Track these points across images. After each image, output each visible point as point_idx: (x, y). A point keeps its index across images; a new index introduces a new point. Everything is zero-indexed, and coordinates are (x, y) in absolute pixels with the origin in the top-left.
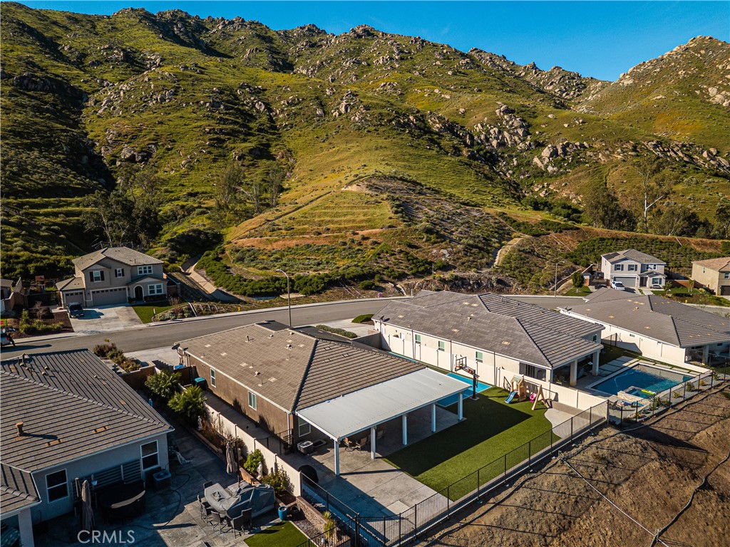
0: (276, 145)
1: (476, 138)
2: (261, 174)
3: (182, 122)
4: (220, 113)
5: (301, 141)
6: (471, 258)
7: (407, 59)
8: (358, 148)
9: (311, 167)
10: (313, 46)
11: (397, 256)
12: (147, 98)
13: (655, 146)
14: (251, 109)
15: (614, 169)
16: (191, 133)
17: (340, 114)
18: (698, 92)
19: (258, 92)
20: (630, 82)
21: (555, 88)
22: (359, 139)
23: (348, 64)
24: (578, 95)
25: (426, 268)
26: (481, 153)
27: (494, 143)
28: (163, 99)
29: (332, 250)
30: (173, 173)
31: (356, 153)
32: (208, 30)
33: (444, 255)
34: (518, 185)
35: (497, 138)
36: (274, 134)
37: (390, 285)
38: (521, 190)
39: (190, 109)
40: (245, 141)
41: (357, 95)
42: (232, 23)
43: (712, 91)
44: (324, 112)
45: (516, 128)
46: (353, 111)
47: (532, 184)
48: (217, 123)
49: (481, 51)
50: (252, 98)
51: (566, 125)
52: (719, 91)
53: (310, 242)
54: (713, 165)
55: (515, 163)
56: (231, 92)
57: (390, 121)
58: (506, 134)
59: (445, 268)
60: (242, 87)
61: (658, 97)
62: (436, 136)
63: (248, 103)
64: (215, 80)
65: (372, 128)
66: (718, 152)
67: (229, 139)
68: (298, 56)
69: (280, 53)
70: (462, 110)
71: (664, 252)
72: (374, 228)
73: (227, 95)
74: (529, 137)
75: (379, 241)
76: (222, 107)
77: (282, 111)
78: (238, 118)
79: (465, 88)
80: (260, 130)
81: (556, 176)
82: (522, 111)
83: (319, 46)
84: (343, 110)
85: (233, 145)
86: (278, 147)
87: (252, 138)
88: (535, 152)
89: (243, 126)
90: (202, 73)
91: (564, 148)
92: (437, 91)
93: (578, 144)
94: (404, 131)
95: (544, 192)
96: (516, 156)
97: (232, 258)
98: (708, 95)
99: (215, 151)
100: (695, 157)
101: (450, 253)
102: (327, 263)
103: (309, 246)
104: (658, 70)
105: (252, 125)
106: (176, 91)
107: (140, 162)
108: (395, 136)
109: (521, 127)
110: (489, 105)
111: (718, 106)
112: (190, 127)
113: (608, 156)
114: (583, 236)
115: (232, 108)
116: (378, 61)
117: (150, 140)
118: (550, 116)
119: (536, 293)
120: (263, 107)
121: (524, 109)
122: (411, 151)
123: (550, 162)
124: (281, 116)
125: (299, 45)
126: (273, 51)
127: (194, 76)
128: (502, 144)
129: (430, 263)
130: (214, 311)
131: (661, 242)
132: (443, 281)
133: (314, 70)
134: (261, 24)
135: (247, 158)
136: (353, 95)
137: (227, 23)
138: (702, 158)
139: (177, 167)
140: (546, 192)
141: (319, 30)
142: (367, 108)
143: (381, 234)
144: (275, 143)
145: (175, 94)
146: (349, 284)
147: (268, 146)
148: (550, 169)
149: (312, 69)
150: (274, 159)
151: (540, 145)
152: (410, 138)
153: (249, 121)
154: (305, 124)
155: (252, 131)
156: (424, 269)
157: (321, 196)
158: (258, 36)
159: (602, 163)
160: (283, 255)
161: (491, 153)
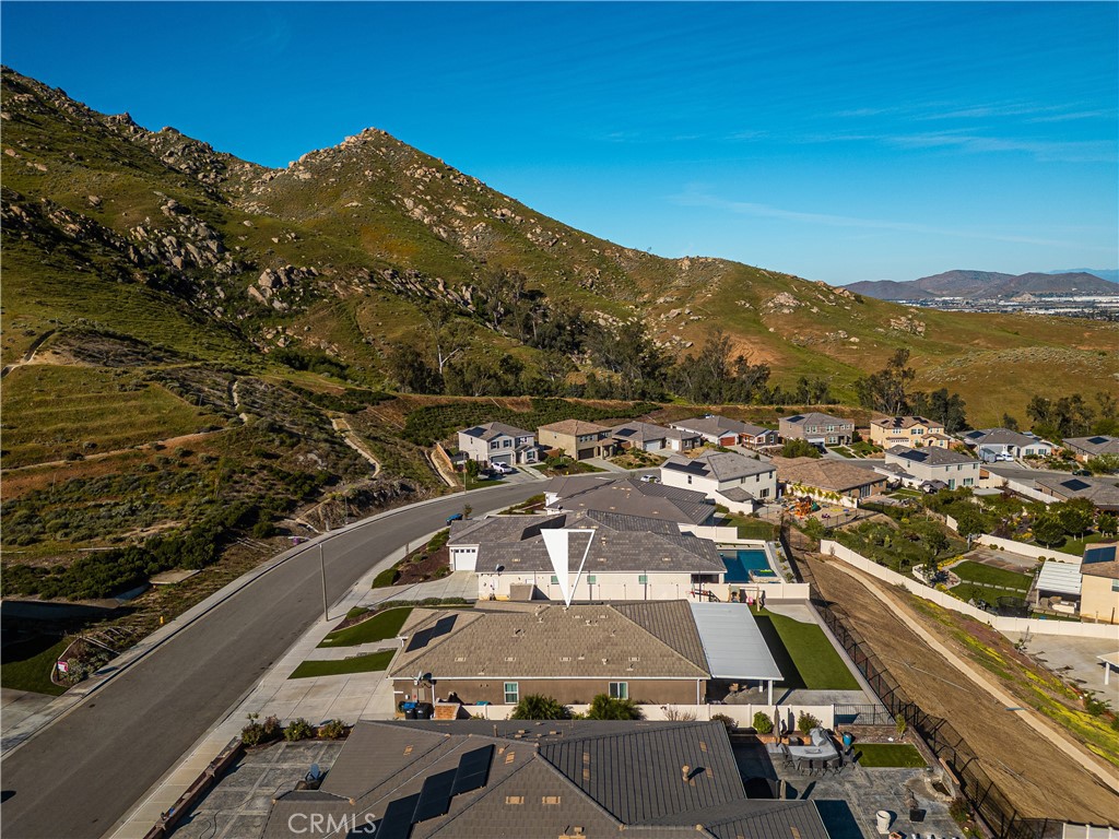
1: (143, 251)
6: (347, 460)
13: (393, 277)
15: (360, 307)
18: (394, 202)
21: (178, 162)
24: (223, 180)
25: (310, 486)
27: (177, 261)
33: (316, 462)
34: (239, 329)
35: (178, 254)
37: (288, 522)
38: (247, 337)
43: (409, 203)
45: (204, 239)
47: (259, 328)
51: (276, 240)
52: (416, 205)
53: (76, 475)
55: (222, 295)
58: (190, 247)
59: (332, 481)
61: (354, 204)
62: (76, 246)
70: (93, 199)
72: (184, 433)
74: (227, 254)
75: (213, 454)
81: (290, 317)
82: (201, 211)
88: (246, 279)
91: (289, 273)
95: (282, 340)
96: (218, 284)
98: (405, 207)
100: (433, 290)
103: (80, 482)
104: (339, 165)
109: (212, 237)
110: (143, 196)
111: (420, 223)
113: (345, 288)
118: (245, 223)
119: (442, 493)
121: (200, 207)
123: (274, 294)
128: (188, 263)
129: (310, 477)
130: (131, 636)
131: (482, 405)
132: (346, 500)
140: (285, 340)
146: (239, 535)
148: (278, 305)
152: (39, 250)
159: (343, 297)
161: (179, 278)
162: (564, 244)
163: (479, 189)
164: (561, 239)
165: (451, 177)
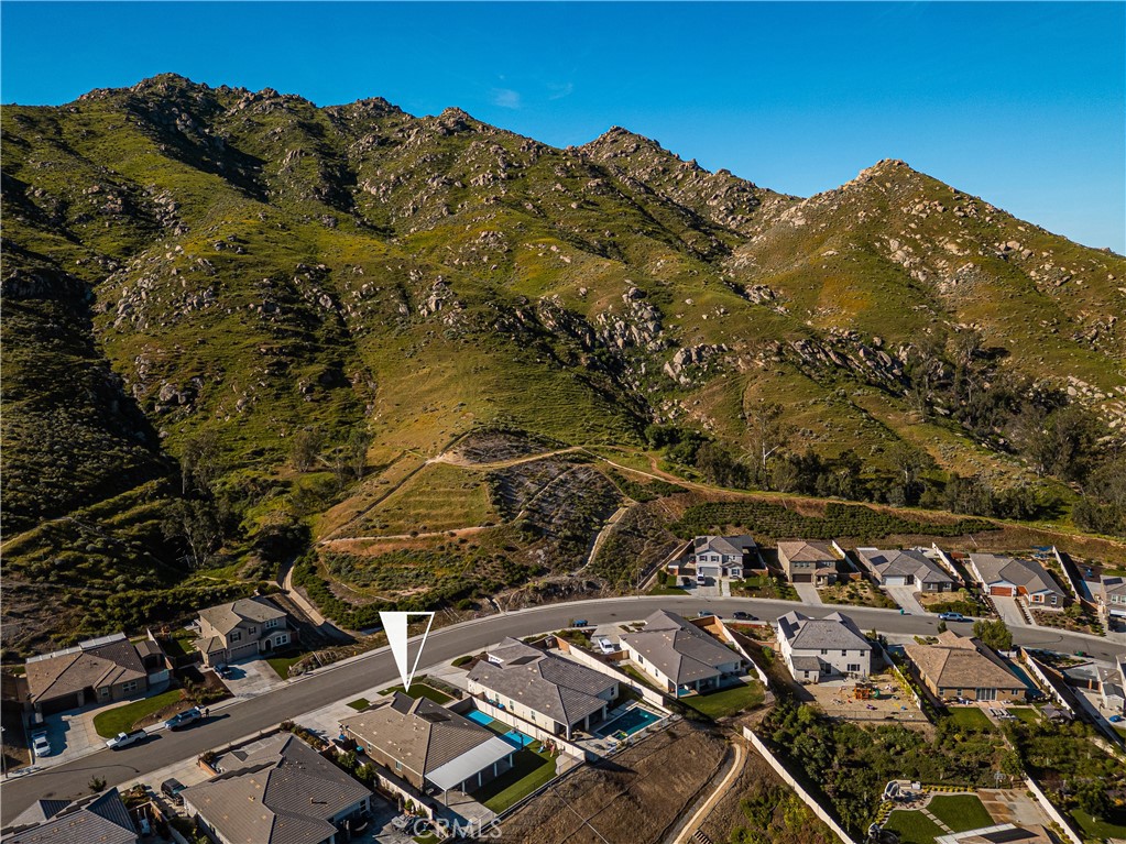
0: (351, 363)
1: (598, 335)
2: (337, 411)
3: (229, 339)
4: (276, 321)
5: (380, 356)
6: (566, 557)
7: (517, 177)
8: (454, 372)
9: (397, 399)
10: (384, 142)
11: (494, 564)
12: (178, 301)
13: (804, 347)
14: (314, 306)
15: (753, 381)
16: (244, 356)
17: (430, 312)
18: (878, 244)
19: (321, 276)
20: (802, 222)
21: (720, 204)
22: (455, 355)
23: (435, 183)
24: (747, 221)
25: (521, 575)
26: (604, 358)
27: (620, 342)
28: (200, 303)
29: (430, 557)
30: (227, 419)
31: (451, 379)
32: (223, 109)
33: (540, 556)
34: (645, 401)
35: (623, 336)
36: (347, 344)
37: (487, 600)
38: (649, 407)
39: (237, 317)
40: (311, 361)
41: (450, 283)
42: (259, 98)
43: (894, 244)
44: (409, 309)
45: (646, 321)
46: (445, 309)
47: (661, 400)
48: (274, 339)
49: (625, 132)
50: (315, 290)
51: (705, 317)
52: (900, 248)
53: (407, 546)
54: (869, 368)
55: (643, 371)
56: (286, 281)
57: (492, 324)
58: (634, 329)
59: (541, 572)
60: (299, 272)
61: (830, 253)
62: (549, 339)
63: (310, 298)
64: (264, 264)
65: (469, 337)
66: (883, 342)
67: (292, 361)
68: (363, 160)
69: (335, 154)
70: (583, 290)
71: (768, 518)
72: (472, 526)
73: (283, 288)
74: (661, 332)
75: (477, 544)
76: (278, 310)
77: (355, 308)
78: (298, 325)
79: (593, 231)
80: (329, 341)
81: (689, 390)
82: (655, 294)
83: (392, 143)
84: (433, 307)
85: (297, 371)
86: (353, 365)
87: (320, 356)
88: (667, 355)
89: (309, 337)
90: (244, 252)
91: (699, 353)
92: (554, 248)
93: (715, 346)
94: (510, 337)
95: (673, 413)
96: (644, 361)
97: (328, 569)
98: (889, 249)
99: (277, 383)
100: (850, 357)
101: (546, 553)
102: (426, 573)
103: (406, 552)
104: (835, 207)
105: (318, 333)
106: (216, 289)
107: (185, 404)
108: (498, 348)
109: (652, 319)
110: (615, 285)
111: (898, 267)
112: (241, 346)
113: (747, 363)
114: (691, 501)
115: (291, 310)
116: (477, 181)
117: (192, 370)
118: (687, 301)
119: (622, 594)
120: (330, 303)
121: (657, 289)
122: (518, 370)
123: (683, 370)
124: (353, 315)
125: (362, 141)
126: (326, 152)
127: (236, 260)
128: (629, 343)
129: (527, 568)
130: (333, 660)
131: (767, 505)
132: (536, 590)
133: (387, 189)
134: (304, 99)
135: (316, 388)
136: (445, 283)
137: (251, 98)
138: (857, 357)
139: (231, 410)
140: (676, 412)
141: (390, 106)
142: (463, 305)
143: (479, 535)
144: (348, 359)
145: (215, 294)
146: (449, 606)
147: (341, 364)
148: (682, 379)
149: (384, 188)
150: (350, 385)
151: (673, 345)
152: (517, 349)
153: (315, 328)
154: (386, 328)
155: (319, 344)
156: (518, 576)
157: (413, 473)
158: (301, 125)
159: (742, 372)
160: (380, 564)
161: (615, 358)
162: (1079, 282)
163: (988, 219)
164: (1077, 277)
165: (956, 209)
